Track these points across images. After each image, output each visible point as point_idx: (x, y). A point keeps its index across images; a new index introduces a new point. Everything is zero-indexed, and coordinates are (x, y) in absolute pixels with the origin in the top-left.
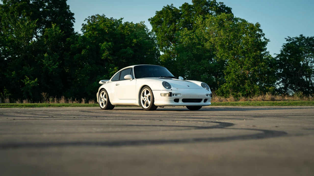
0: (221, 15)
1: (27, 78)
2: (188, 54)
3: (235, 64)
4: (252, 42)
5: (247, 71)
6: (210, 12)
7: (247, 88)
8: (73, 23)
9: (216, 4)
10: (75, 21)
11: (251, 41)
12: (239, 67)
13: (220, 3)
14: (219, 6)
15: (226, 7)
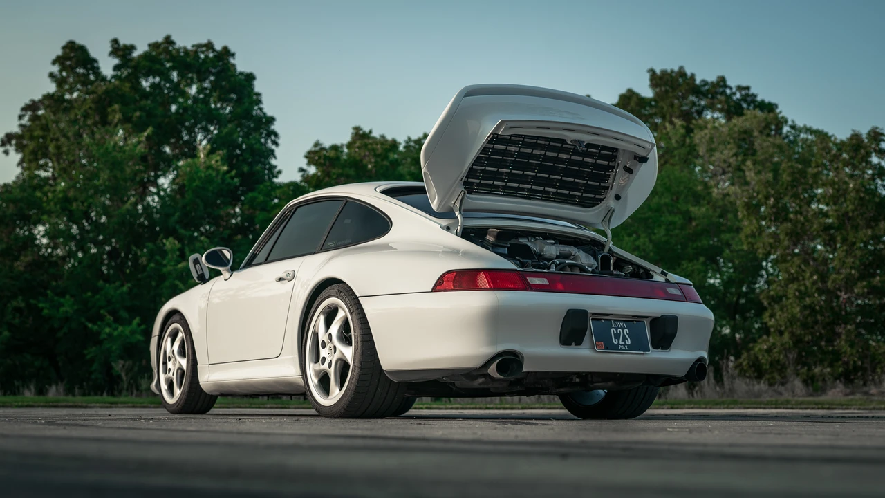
0: (744, 118)
1: (106, 316)
2: (637, 243)
3: (800, 267)
4: (858, 191)
5: (843, 293)
6: (708, 115)
7: (845, 352)
8: (274, 147)
9: (728, 91)
10: (280, 141)
11: (854, 189)
12: (815, 277)
13: (740, 88)
14: (737, 99)
15: (757, 101)
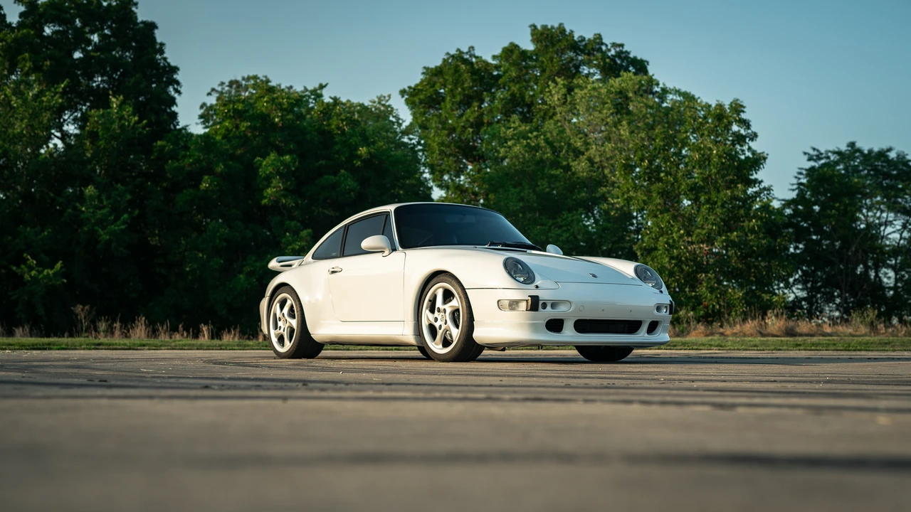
0: (620, 79)
1: (28, 260)
2: (522, 194)
3: (669, 223)
4: (720, 157)
5: (705, 245)
6: (585, 70)
7: (706, 298)
8: (176, 95)
9: (604, 48)
10: (182, 90)
11: (717, 154)
12: (682, 232)
13: (614, 45)
14: (612, 55)
15: (630, 58)
